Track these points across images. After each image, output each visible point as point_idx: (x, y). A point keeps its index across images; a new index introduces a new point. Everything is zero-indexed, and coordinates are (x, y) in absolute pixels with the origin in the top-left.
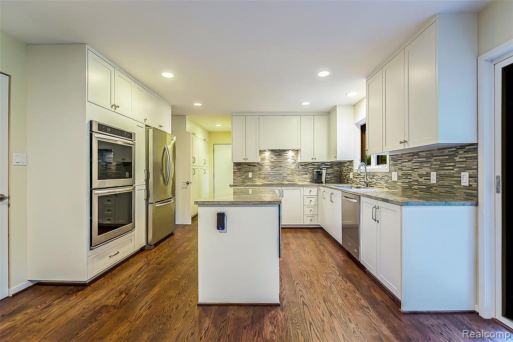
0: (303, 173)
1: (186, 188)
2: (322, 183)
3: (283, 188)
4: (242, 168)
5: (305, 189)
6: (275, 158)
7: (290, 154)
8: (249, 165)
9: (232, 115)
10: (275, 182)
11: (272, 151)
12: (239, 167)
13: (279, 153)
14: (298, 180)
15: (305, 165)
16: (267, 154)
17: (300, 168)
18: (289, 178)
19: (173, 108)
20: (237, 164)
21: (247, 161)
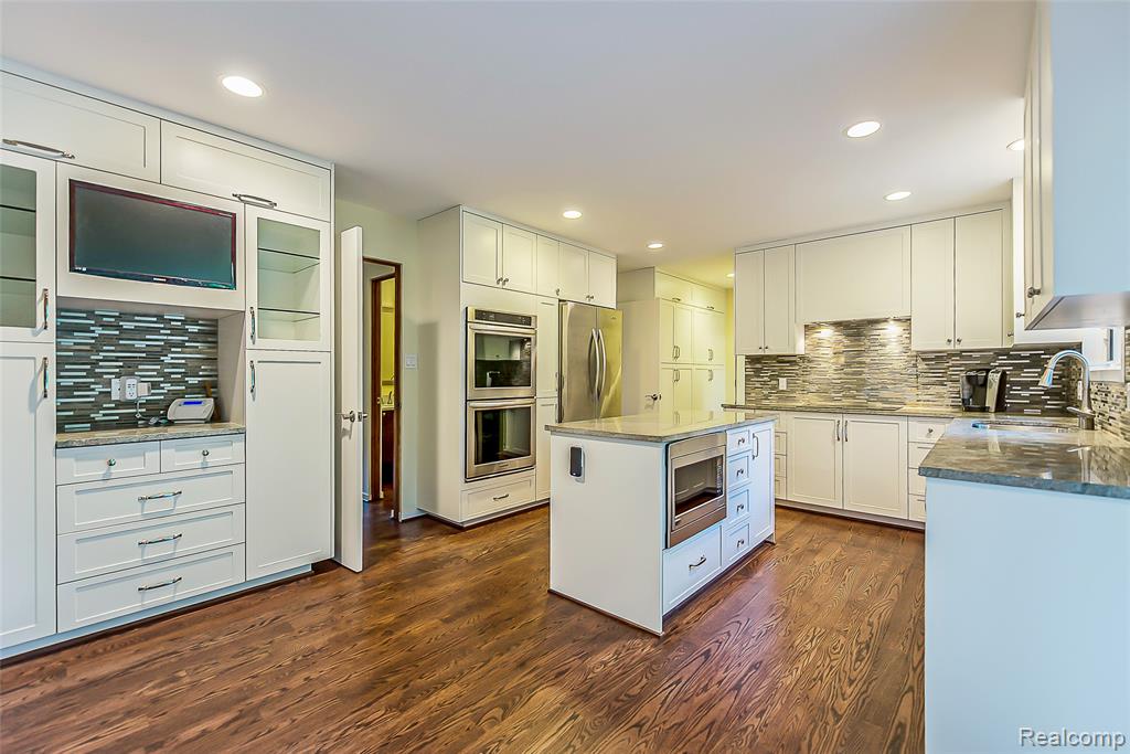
0: (926, 380)
1: (652, 407)
2: (984, 409)
3: (847, 418)
4: (766, 368)
5: (913, 423)
6: (846, 342)
7: (892, 332)
8: (783, 360)
9: (739, 252)
10: (846, 402)
11: (837, 324)
12: (758, 366)
13: (856, 330)
14: (913, 400)
15: (938, 358)
16: (827, 333)
17: (922, 366)
18: (884, 394)
19: (619, 258)
20: (753, 360)
21: (767, 353)
